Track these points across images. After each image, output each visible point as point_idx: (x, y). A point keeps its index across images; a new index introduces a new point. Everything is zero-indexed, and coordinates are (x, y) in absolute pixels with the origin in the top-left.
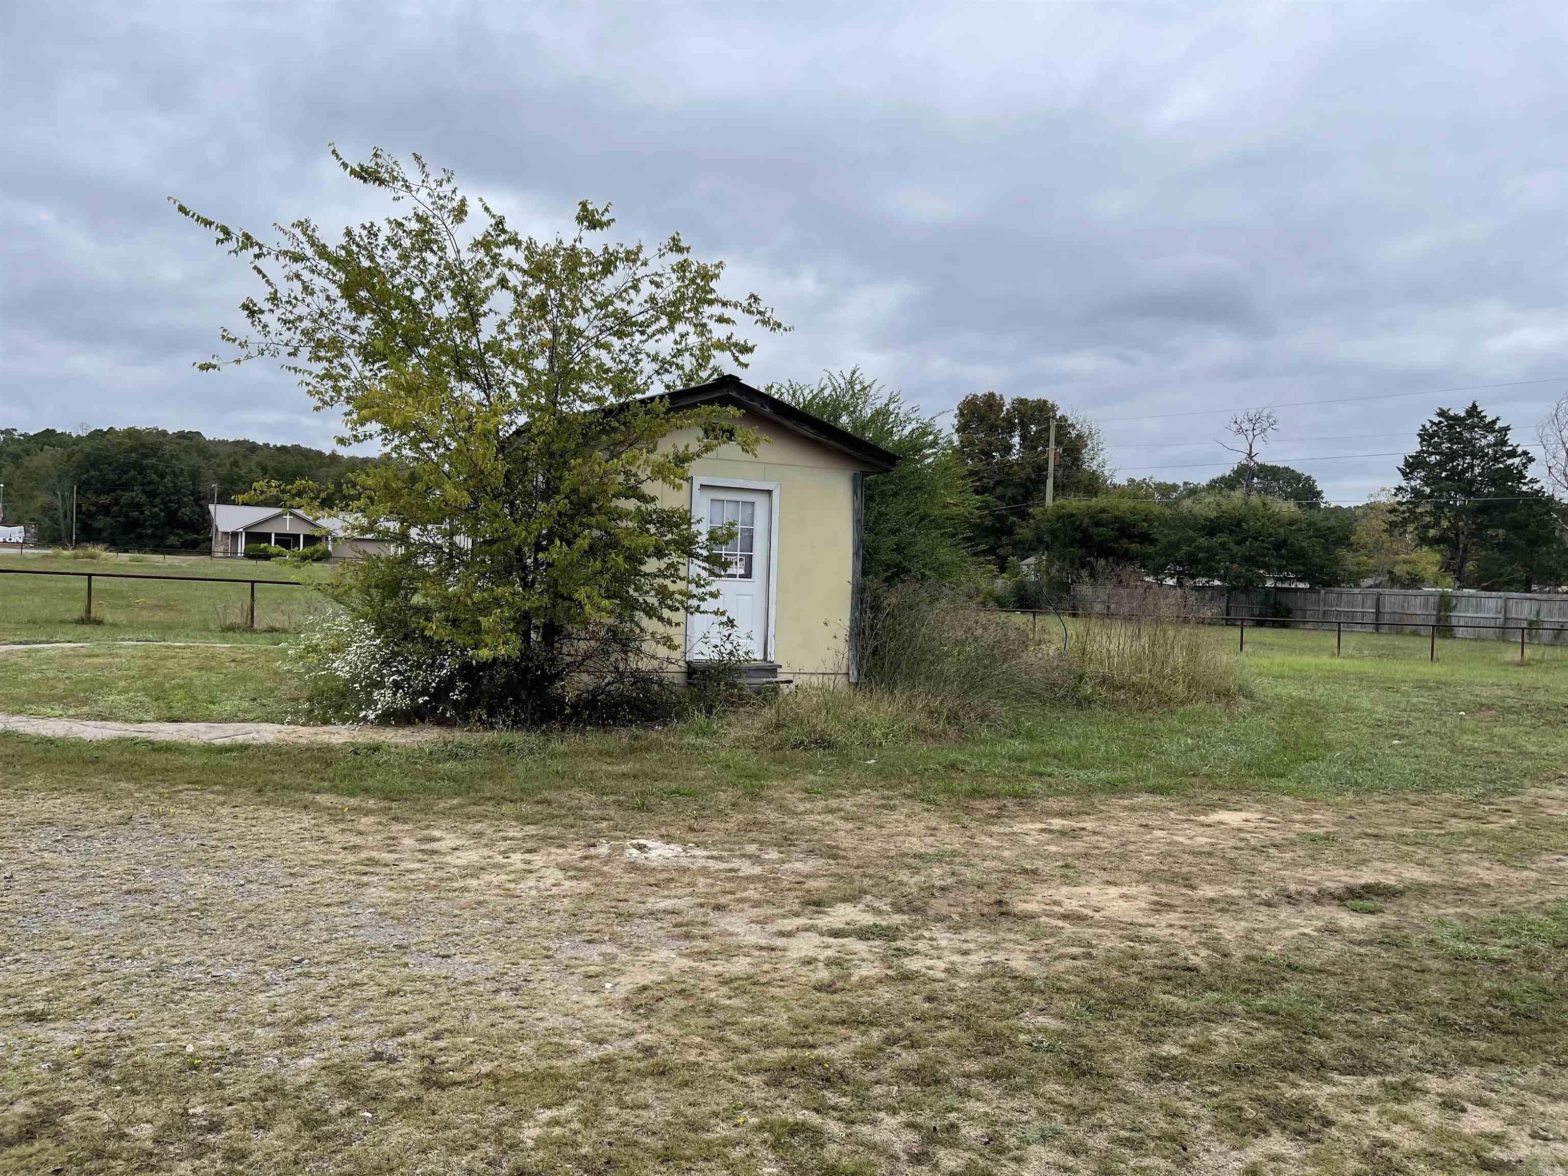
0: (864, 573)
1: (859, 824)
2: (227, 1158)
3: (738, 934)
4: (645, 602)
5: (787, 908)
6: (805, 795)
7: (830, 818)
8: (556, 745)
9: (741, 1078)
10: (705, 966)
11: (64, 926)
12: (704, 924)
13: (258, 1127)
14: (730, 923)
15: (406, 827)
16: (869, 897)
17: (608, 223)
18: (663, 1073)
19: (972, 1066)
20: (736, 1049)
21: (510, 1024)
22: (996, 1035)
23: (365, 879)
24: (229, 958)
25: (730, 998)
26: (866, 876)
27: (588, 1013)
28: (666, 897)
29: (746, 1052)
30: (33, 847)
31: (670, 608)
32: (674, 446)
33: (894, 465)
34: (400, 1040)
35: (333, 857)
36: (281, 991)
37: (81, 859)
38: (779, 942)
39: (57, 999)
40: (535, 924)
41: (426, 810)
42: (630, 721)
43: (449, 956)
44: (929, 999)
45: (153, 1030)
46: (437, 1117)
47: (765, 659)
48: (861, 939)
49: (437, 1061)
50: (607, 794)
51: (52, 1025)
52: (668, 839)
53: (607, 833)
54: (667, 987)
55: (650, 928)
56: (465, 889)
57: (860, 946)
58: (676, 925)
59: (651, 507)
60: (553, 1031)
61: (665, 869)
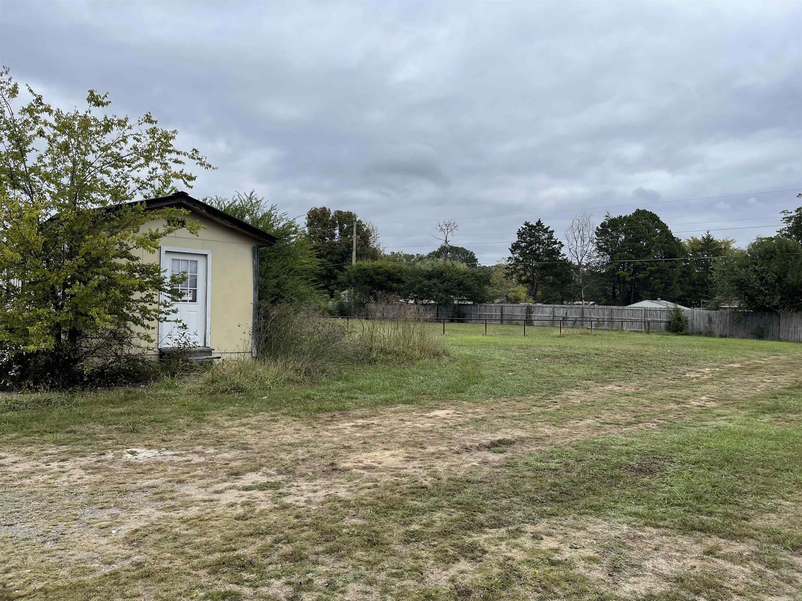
0: (260, 298)
1: (258, 431)
3: (191, 495)
4: (133, 316)
5: (219, 478)
6: (228, 418)
7: (243, 428)
8: (79, 399)
9: (194, 572)
10: (173, 514)
12: (171, 491)
14: (187, 489)
16: (264, 468)
17: (107, 103)
18: (148, 576)
19: (320, 548)
20: (191, 557)
21: (52, 560)
22: (331, 531)
25: (187, 530)
26: (263, 457)
27: (101, 548)
28: (148, 479)
29: (197, 557)
31: (148, 319)
32: (150, 230)
33: (275, 242)
38: (216, 496)
40: (67, 501)
42: (125, 383)
44: (297, 517)
47: (205, 346)
48: (260, 490)
50: (111, 425)
52: (149, 447)
53: (112, 447)
54: (150, 528)
55: (140, 496)
56: (22, 485)
57: (260, 494)
58: (155, 494)
59: (136, 263)
60: (80, 561)
61: (148, 464)
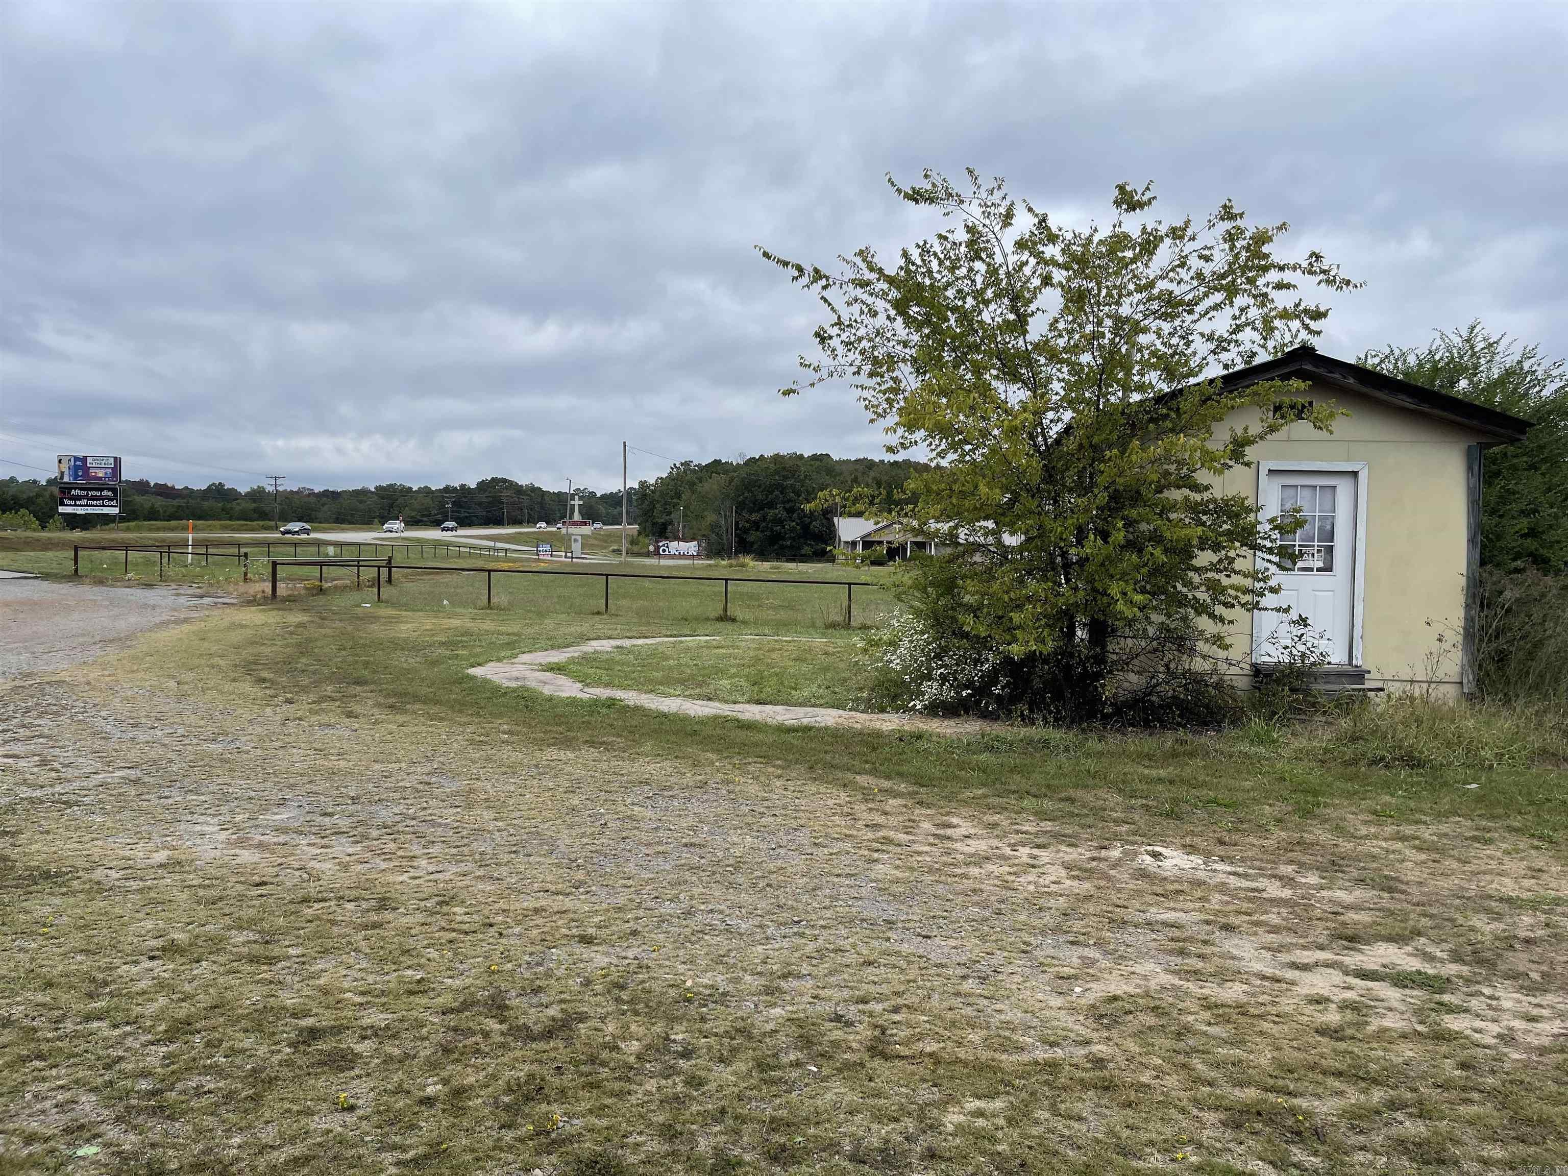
0: (1483, 563)
1: (1437, 856)
2: (687, 1083)
3: (1241, 959)
4: (1195, 598)
5: (1310, 939)
6: (1371, 817)
7: (1399, 845)
8: (1093, 744)
9: (1195, 1112)
10: (1192, 986)
11: (631, 868)
12: (1205, 942)
13: (721, 1061)
14: (1236, 946)
15: (929, 812)
16: (1423, 940)
17: (1149, 202)
18: (1106, 1089)
19: (1497, 1152)
20: (1198, 1080)
22: (1540, 1121)
23: (876, 855)
24: (743, 911)
25: (1209, 1024)
26: (1425, 915)
27: (1047, 1013)
28: (1170, 909)
29: (1210, 1084)
30: (629, 801)
31: (1223, 604)
32: (1232, 430)
33: (1524, 433)
34: (861, 1007)
35: (855, 833)
36: (777, 946)
37: (660, 814)
38: (1290, 974)
39: (606, 927)
40: (1022, 918)
41: (949, 799)
42: (1179, 724)
43: (928, 937)
44: (1464, 1066)
45: (667, 963)
46: (872, 1084)
47: (1350, 663)
48: (1396, 985)
49: (889, 1032)
50: (1136, 797)
51: (596, 948)
52: (1190, 849)
53: (1125, 837)
54: (1140, 1001)
55: (1144, 938)
56: (965, 876)
57: (1391, 994)
58: (1172, 940)
59: (1206, 496)
60: (1008, 1025)
61: (1178, 880)
